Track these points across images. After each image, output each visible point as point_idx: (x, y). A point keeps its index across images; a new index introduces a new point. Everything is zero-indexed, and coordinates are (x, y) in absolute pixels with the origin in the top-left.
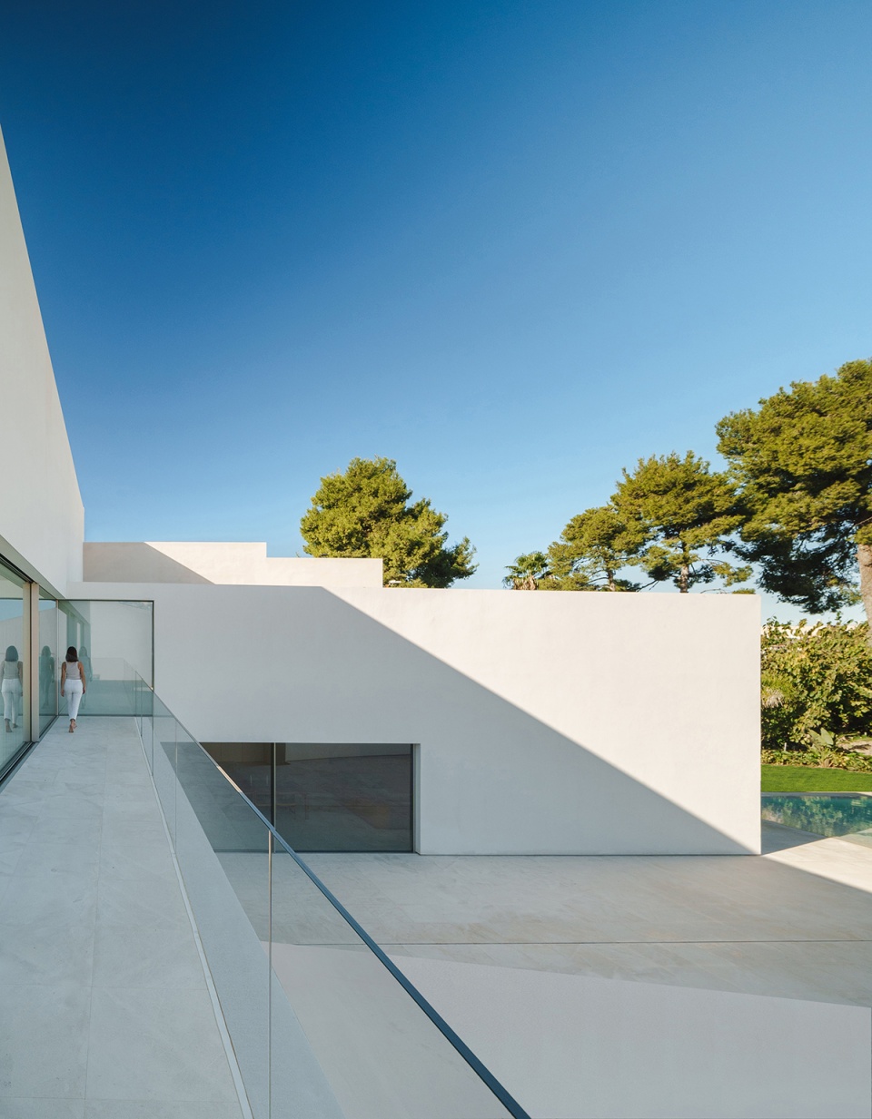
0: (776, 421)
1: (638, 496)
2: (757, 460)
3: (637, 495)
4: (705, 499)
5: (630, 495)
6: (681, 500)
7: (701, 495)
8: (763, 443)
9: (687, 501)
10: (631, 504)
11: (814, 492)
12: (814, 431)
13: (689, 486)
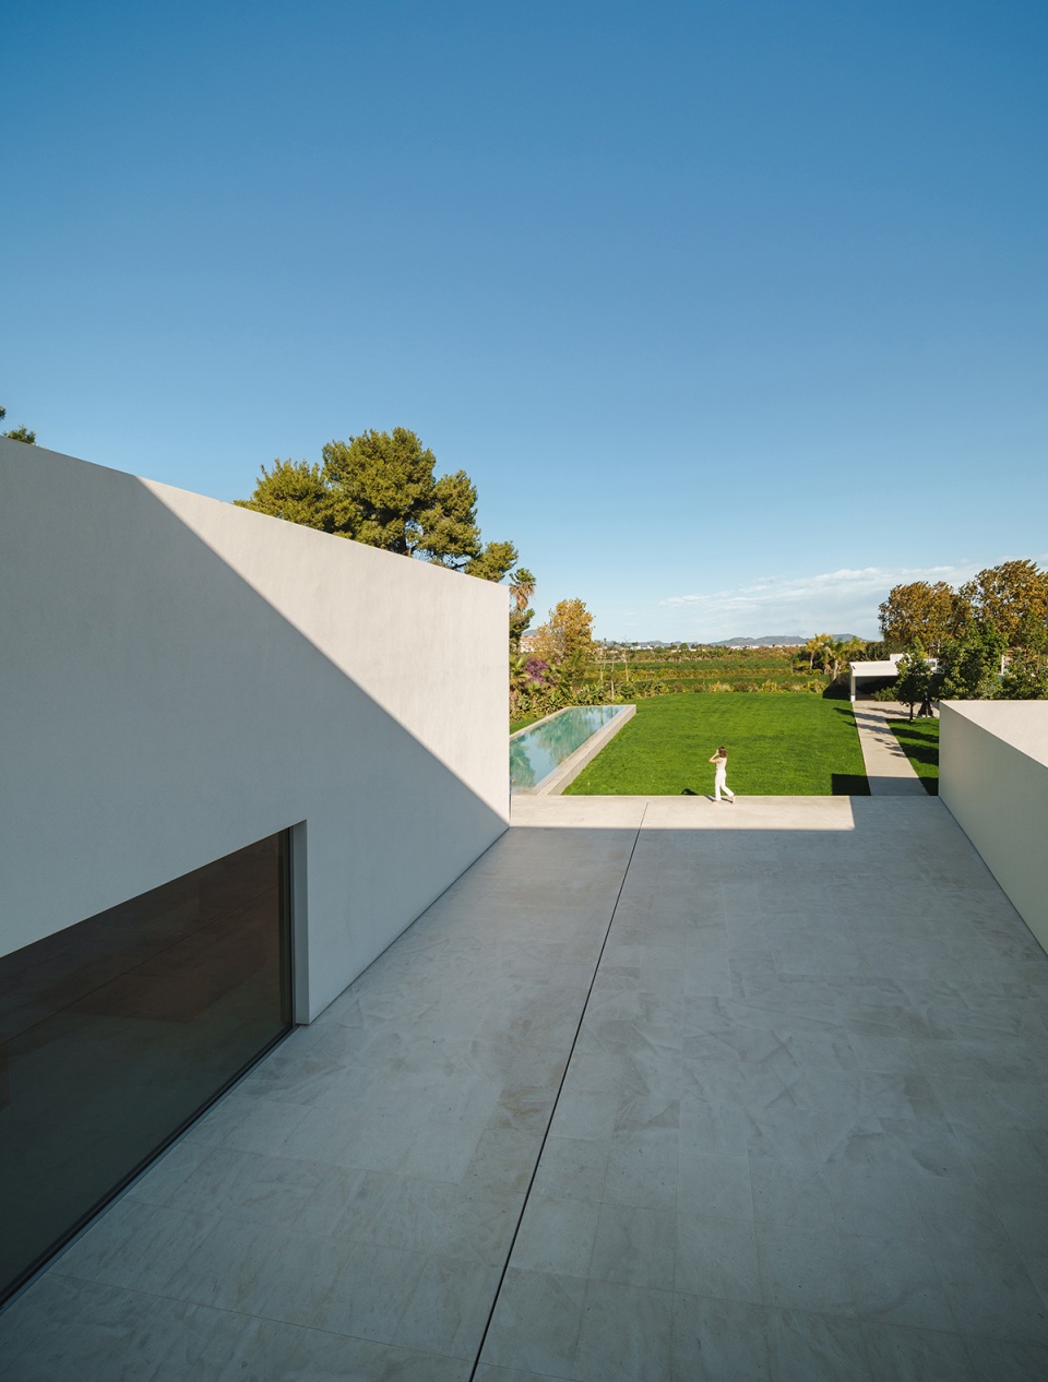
0: (362, 458)
1: (278, 497)
2: (351, 489)
3: (278, 495)
4: (329, 512)
5: (271, 494)
6: (313, 509)
7: (327, 507)
8: (356, 475)
9: (317, 511)
10: (274, 504)
11: (383, 523)
12: (384, 475)
13: (318, 497)
